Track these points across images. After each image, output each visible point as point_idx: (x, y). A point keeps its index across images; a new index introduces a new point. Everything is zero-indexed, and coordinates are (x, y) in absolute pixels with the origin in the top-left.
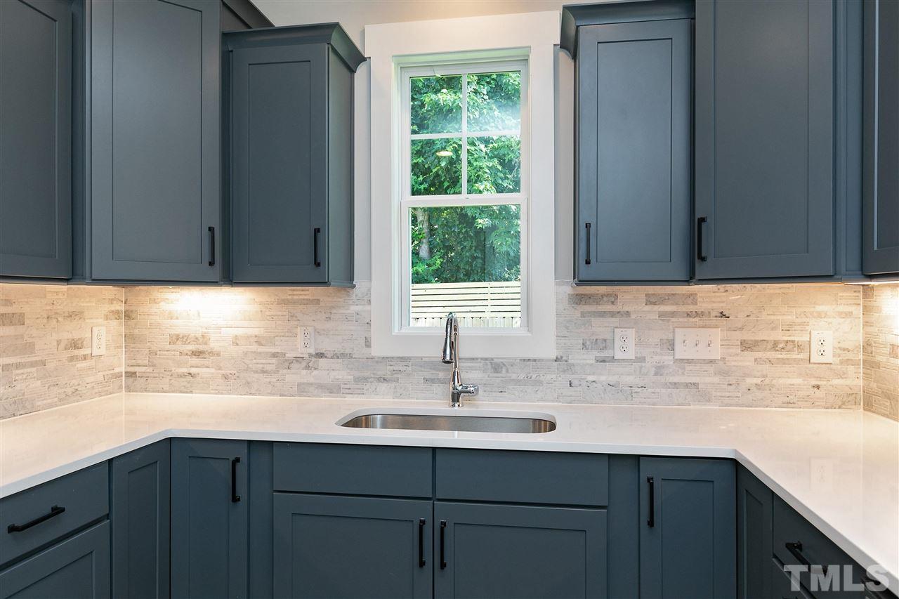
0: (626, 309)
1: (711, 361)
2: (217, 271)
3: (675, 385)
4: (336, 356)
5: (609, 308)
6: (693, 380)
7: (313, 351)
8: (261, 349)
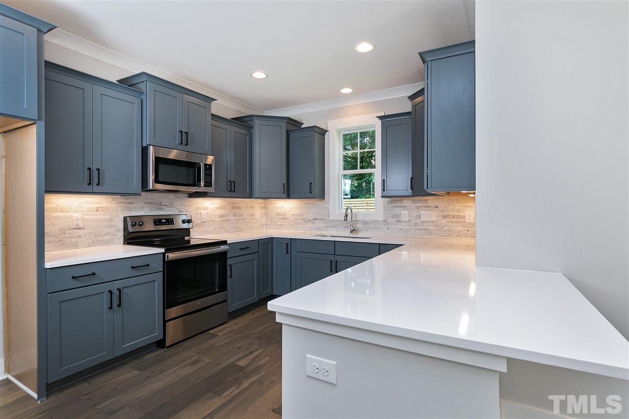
0: (405, 204)
1: (432, 222)
2: (285, 195)
3: (421, 229)
4: (320, 219)
5: (400, 204)
6: (427, 228)
7: (313, 218)
8: (300, 217)
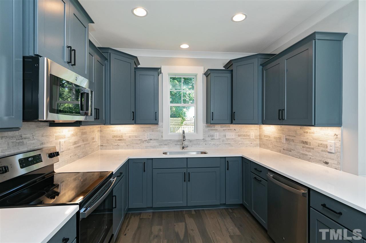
0: (217, 129)
1: (233, 139)
3: (226, 144)
4: (155, 140)
5: (213, 128)
6: (229, 143)
7: (149, 139)
